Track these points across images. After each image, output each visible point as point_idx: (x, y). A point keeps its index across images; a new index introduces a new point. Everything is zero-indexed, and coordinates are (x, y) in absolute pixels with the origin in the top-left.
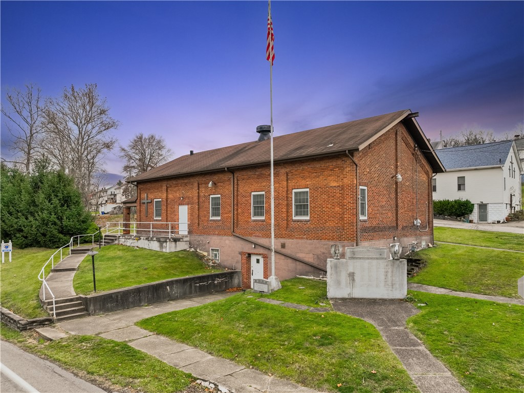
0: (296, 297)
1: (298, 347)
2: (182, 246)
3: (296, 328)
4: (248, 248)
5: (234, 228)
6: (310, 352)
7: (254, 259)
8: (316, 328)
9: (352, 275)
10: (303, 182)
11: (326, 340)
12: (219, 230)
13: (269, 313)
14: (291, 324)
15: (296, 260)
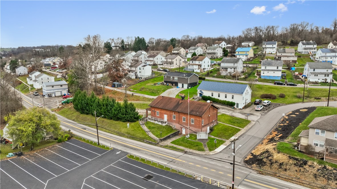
0: (192, 139)
1: (194, 146)
2: (166, 124)
3: (194, 144)
4: (182, 127)
5: (179, 122)
6: (195, 147)
7: (183, 129)
8: (196, 144)
9: (200, 136)
10: (193, 118)
11: (197, 145)
12: (175, 122)
13: (190, 142)
14: (193, 143)
15: (191, 130)
